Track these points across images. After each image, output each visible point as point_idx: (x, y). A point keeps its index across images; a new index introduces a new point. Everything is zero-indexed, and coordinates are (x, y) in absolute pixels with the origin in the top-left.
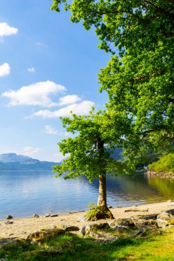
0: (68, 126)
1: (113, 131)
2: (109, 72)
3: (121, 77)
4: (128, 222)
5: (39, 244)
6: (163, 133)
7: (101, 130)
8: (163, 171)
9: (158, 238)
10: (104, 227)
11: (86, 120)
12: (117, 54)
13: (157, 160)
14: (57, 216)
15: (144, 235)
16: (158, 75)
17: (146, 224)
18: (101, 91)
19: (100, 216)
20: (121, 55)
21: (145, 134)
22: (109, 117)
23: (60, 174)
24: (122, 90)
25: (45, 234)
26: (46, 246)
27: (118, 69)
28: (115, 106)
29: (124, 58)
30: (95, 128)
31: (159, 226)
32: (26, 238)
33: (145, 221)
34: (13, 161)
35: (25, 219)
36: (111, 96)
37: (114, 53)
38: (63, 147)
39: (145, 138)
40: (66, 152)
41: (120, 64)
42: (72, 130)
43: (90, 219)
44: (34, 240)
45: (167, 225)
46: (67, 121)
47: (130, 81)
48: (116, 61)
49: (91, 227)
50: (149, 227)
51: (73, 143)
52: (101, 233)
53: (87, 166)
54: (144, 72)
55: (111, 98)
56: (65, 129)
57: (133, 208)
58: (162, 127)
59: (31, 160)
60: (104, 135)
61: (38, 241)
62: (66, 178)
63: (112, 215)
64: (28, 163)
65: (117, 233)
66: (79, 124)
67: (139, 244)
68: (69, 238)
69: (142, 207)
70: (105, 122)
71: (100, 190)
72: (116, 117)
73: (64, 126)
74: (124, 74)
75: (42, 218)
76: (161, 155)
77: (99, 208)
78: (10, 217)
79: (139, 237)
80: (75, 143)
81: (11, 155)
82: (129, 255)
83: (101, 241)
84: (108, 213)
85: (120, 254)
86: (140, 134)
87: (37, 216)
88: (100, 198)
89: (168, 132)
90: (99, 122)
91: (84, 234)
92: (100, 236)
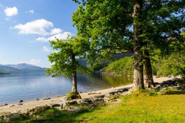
0: (54, 46)
1: (80, 48)
2: (78, 15)
3: (84, 17)
4: (88, 100)
5: (34, 115)
6: (109, 50)
7: (73, 48)
8: (110, 71)
9: (103, 107)
10: (74, 103)
11: (65, 42)
12: (81, 4)
13: (107, 66)
14: (50, 99)
15: (96, 106)
16: (104, 16)
17: (97, 100)
18: (74, 26)
19: (73, 98)
20: (84, 4)
21: (98, 51)
22: (78, 40)
23: (50, 74)
24: (84, 25)
25: (38, 110)
26: (38, 117)
27: (82, 13)
28: (81, 34)
29: (86, 6)
30: (69, 47)
31: (105, 101)
32: (26, 113)
33: (97, 99)
34: (25, 68)
35: (30, 102)
36: (78, 28)
37: (80, 3)
38: (50, 58)
39: (99, 53)
40: (53, 61)
41: (84, 10)
42: (56, 48)
43: (68, 100)
44: (31, 113)
45: (109, 100)
46: (53, 43)
47: (89, 19)
48: (81, 8)
49: (66, 104)
50: (98, 102)
51: (57, 56)
52: (72, 107)
53: (66, 69)
54: (96, 14)
55: (78, 29)
56: (52, 48)
57: (93, 92)
58: (108, 47)
59: (35, 67)
60: (75, 51)
61: (34, 114)
62: (53, 76)
63: (80, 97)
64: (34, 69)
65: (81, 106)
66: (60, 44)
67: (92, 112)
68: (52, 111)
69: (98, 92)
70: (75, 44)
71: (73, 82)
72: (82, 41)
73: (52, 46)
74: (85, 15)
75: (41, 100)
76: (109, 63)
77: (73, 93)
78: (22, 101)
79: (92, 108)
80: (58, 55)
81: (24, 64)
82: (85, 118)
83: (71, 111)
84: (78, 95)
85: (80, 118)
86: (96, 51)
87: (38, 100)
88: (73, 87)
89: (111, 50)
90: (72, 44)
91: (62, 108)
92: (71, 108)
